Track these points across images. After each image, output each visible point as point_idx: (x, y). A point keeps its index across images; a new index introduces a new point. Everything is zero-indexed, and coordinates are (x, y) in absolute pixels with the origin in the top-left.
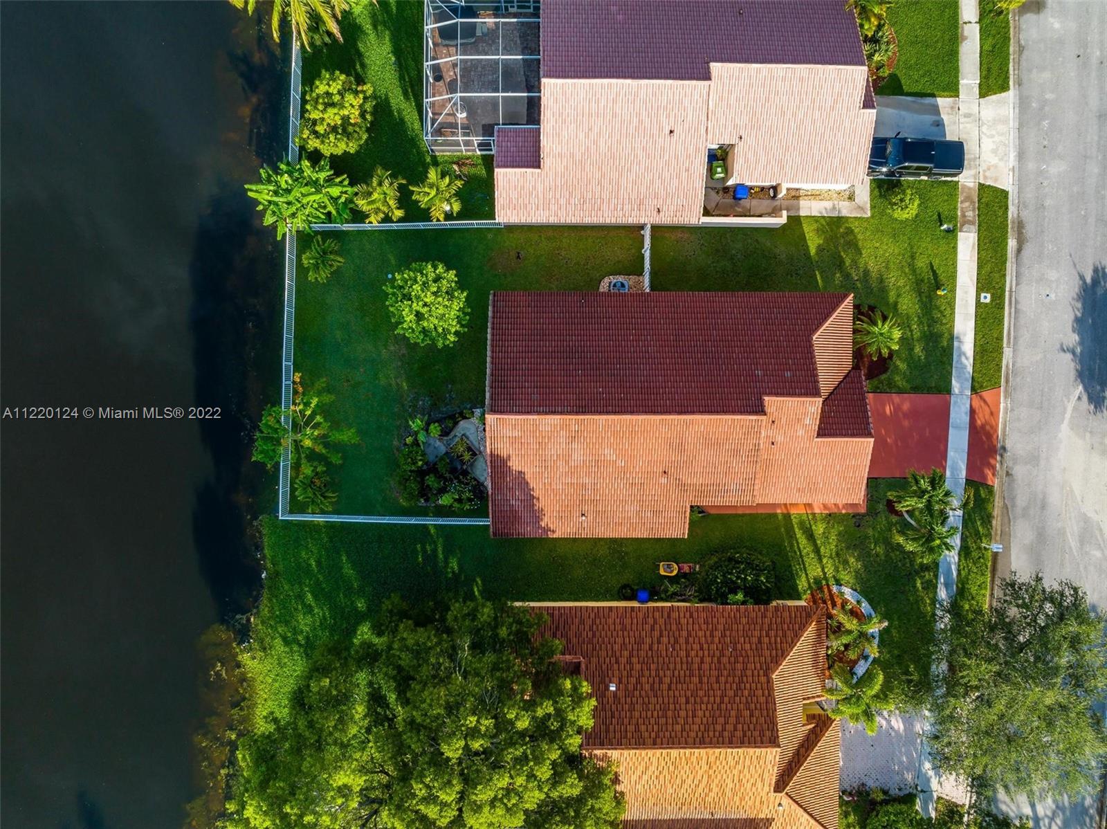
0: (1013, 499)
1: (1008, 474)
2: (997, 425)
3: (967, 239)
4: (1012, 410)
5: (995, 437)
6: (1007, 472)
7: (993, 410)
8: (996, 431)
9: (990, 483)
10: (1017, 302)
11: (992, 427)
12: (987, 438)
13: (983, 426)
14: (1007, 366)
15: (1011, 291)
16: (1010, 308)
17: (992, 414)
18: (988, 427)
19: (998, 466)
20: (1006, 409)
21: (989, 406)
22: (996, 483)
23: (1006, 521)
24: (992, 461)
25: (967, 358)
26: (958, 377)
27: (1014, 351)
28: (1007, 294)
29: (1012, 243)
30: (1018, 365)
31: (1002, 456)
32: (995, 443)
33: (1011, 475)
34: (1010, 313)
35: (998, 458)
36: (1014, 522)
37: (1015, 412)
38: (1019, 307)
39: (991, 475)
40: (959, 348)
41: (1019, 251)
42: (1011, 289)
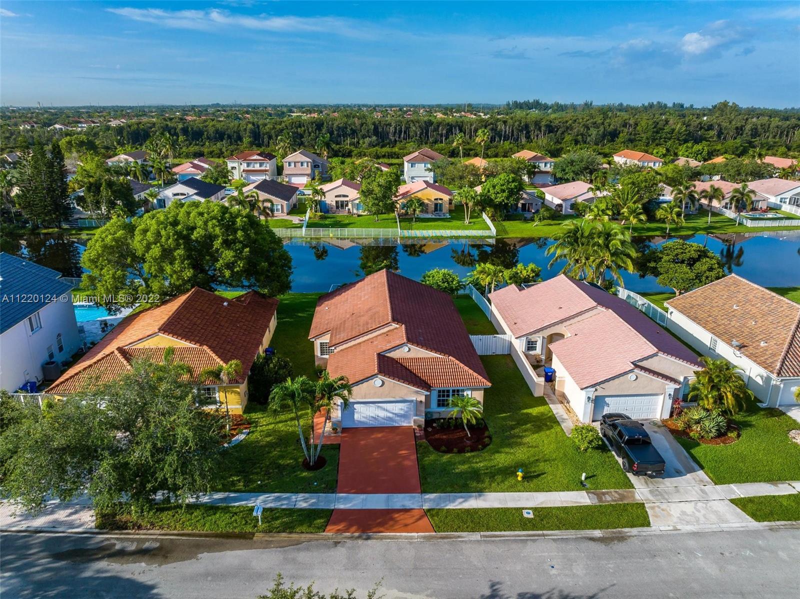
0: (308, 549)
1: (336, 544)
2: (394, 531)
3: (583, 497)
4: (411, 543)
5: (381, 529)
6: (339, 542)
7: (409, 527)
8: (388, 530)
9: (329, 528)
10: (534, 541)
11: (392, 526)
12: (380, 522)
13: (392, 519)
14: (459, 537)
15: (544, 535)
16: (524, 536)
17: (406, 525)
18: (391, 523)
19: (348, 534)
20: (412, 538)
21: (414, 523)
22: (329, 533)
23: (283, 544)
24: (354, 528)
25: (461, 503)
26: (440, 498)
27: (478, 541)
28: (540, 532)
29: (597, 533)
30: (464, 546)
31: (359, 537)
32: (375, 530)
33: (336, 546)
34: (519, 536)
35: (357, 534)
36: (280, 551)
37: (408, 546)
38: (529, 543)
39: (339, 528)
40: (470, 497)
41: (592, 539)
42: (547, 535)
